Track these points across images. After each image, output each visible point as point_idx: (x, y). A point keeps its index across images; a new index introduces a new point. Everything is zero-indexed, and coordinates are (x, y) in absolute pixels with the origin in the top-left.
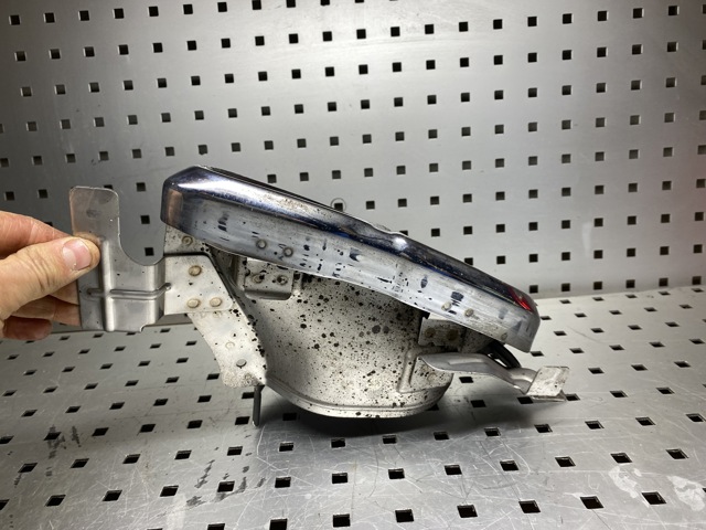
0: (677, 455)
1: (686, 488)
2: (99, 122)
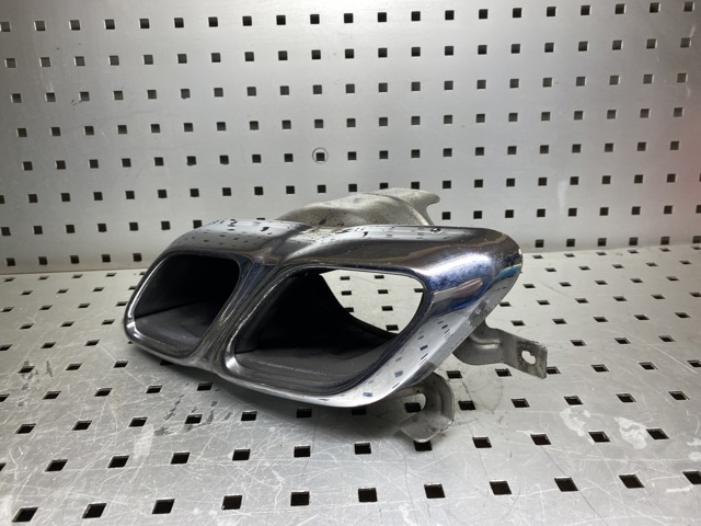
0: (626, 399)
1: (631, 428)
2: (80, 61)
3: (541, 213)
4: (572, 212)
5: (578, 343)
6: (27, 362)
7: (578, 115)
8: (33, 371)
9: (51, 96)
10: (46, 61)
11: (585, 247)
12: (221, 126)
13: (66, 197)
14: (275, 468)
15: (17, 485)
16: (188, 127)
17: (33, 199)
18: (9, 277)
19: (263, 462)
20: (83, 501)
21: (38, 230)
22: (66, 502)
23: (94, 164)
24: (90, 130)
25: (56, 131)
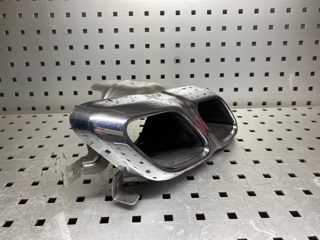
2: (68, 15)
3: (280, 89)
4: (295, 89)
5: (311, 149)
6: (53, 153)
7: (301, 42)
8: (57, 157)
9: (54, 31)
10: (52, 15)
11: (300, 105)
12: (132, 46)
13: (59, 79)
14: (184, 202)
15: (65, 208)
16: (117, 46)
17: (44, 79)
18: (34, 115)
19: (178, 200)
20: (98, 216)
21: (46, 94)
22: (90, 216)
23: (73, 63)
24: (71, 48)
25: (56, 48)
